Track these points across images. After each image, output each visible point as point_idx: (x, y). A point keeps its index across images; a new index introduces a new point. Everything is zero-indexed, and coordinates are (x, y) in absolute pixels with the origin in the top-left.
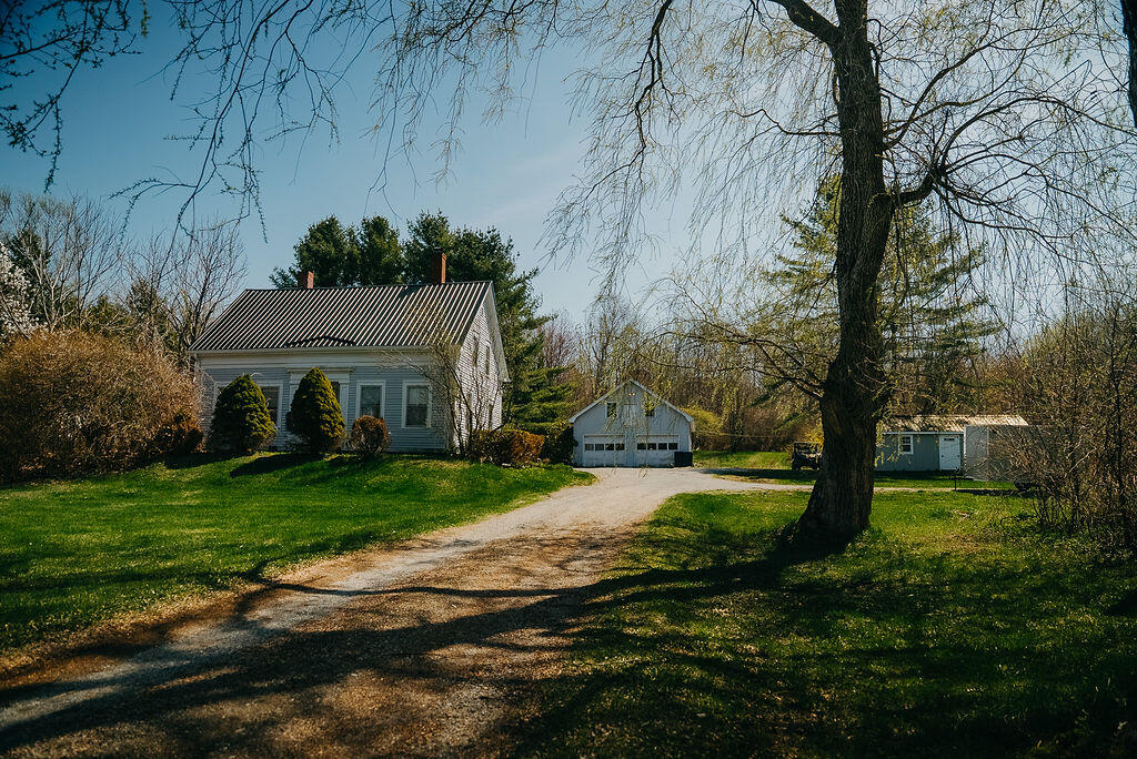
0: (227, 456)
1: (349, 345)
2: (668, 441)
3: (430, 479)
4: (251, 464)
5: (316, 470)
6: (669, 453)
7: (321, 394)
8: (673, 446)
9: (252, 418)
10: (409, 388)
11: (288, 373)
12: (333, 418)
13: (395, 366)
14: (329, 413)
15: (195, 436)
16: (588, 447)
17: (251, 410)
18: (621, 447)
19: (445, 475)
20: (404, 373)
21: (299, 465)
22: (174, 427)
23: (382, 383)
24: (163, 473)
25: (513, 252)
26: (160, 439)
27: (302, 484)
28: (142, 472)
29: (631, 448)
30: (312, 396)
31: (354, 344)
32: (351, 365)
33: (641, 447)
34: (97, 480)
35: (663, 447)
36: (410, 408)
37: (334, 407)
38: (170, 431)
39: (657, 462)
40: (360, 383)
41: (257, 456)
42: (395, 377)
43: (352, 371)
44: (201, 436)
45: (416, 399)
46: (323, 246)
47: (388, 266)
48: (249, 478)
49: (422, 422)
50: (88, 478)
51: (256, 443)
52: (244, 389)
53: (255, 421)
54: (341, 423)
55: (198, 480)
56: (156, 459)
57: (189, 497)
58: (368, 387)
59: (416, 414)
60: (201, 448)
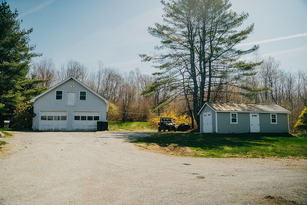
2: (93, 115)
6: (94, 123)
8: (97, 118)
16: (43, 118)
18: (64, 118)
29: (70, 118)
33: (77, 118)
35: (90, 118)
39: (86, 128)
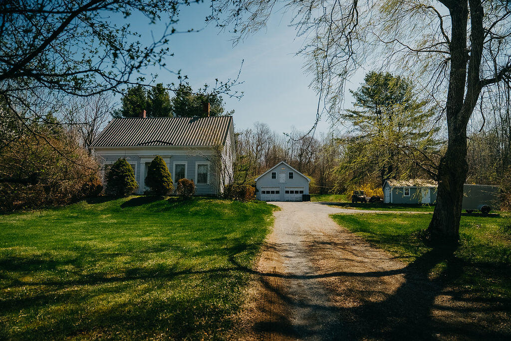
0: (116, 198)
1: (169, 145)
2: (299, 190)
3: (219, 209)
4: (129, 201)
5: (163, 205)
6: (300, 195)
7: (163, 168)
8: (301, 192)
9: (128, 179)
10: (199, 165)
11: (140, 158)
12: (168, 180)
13: (195, 155)
14: (166, 177)
15: (100, 188)
16: (264, 192)
17: (127, 175)
18: (278, 192)
19: (225, 207)
20: (198, 158)
21: (154, 202)
22: (90, 184)
23: (186, 163)
24: (87, 206)
25: (223, 102)
26: (84, 189)
27: (158, 211)
28: (75, 205)
29: (282, 192)
30: (158, 169)
31: (172, 144)
32: (170, 154)
33: (287, 192)
34: (55, 209)
35: (297, 192)
36: (199, 174)
37: (168, 174)
38: (88, 185)
39: (294, 199)
40: (175, 163)
41: (130, 198)
42: (191, 160)
43: (171, 157)
44: (102, 187)
45: (202, 170)
46: (135, 98)
47: (166, 108)
48: (131, 208)
49: (205, 181)
50: (50, 209)
51: (130, 191)
52: (124, 165)
53: (129, 181)
54: (171, 182)
55: (105, 210)
56: (82, 199)
57: (106, 218)
58: (178, 165)
59: (203, 178)
60: (103, 193)
